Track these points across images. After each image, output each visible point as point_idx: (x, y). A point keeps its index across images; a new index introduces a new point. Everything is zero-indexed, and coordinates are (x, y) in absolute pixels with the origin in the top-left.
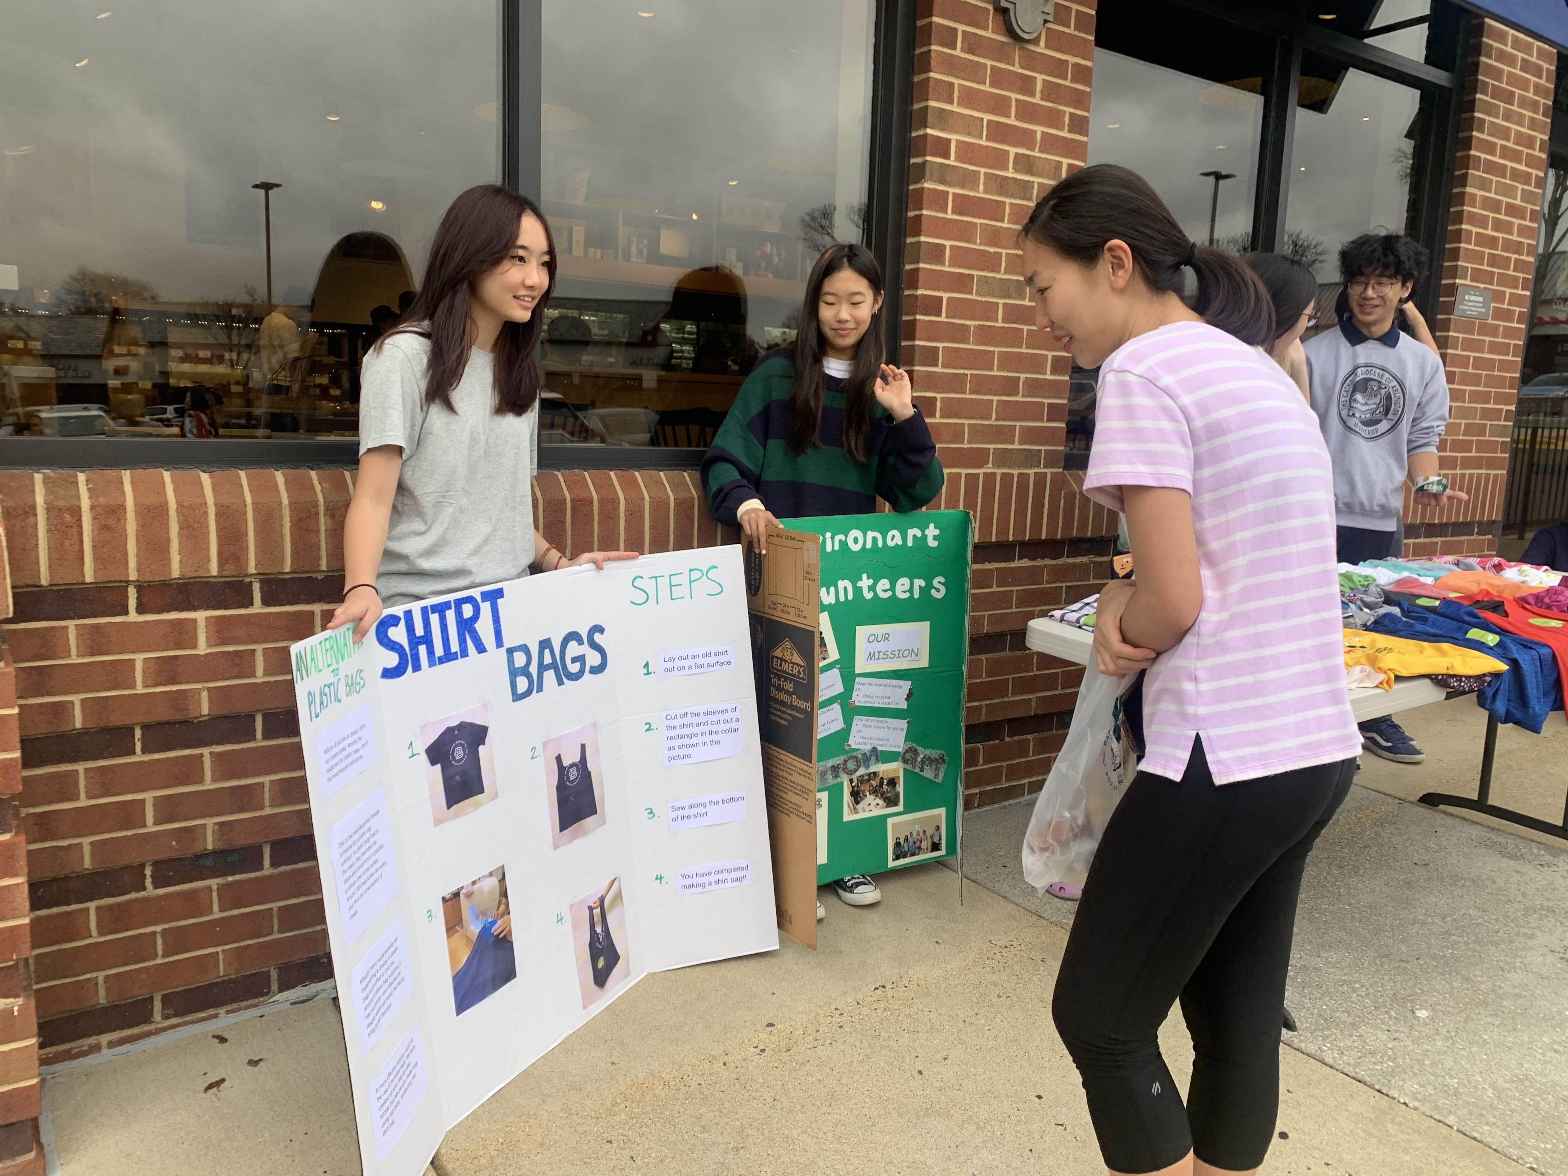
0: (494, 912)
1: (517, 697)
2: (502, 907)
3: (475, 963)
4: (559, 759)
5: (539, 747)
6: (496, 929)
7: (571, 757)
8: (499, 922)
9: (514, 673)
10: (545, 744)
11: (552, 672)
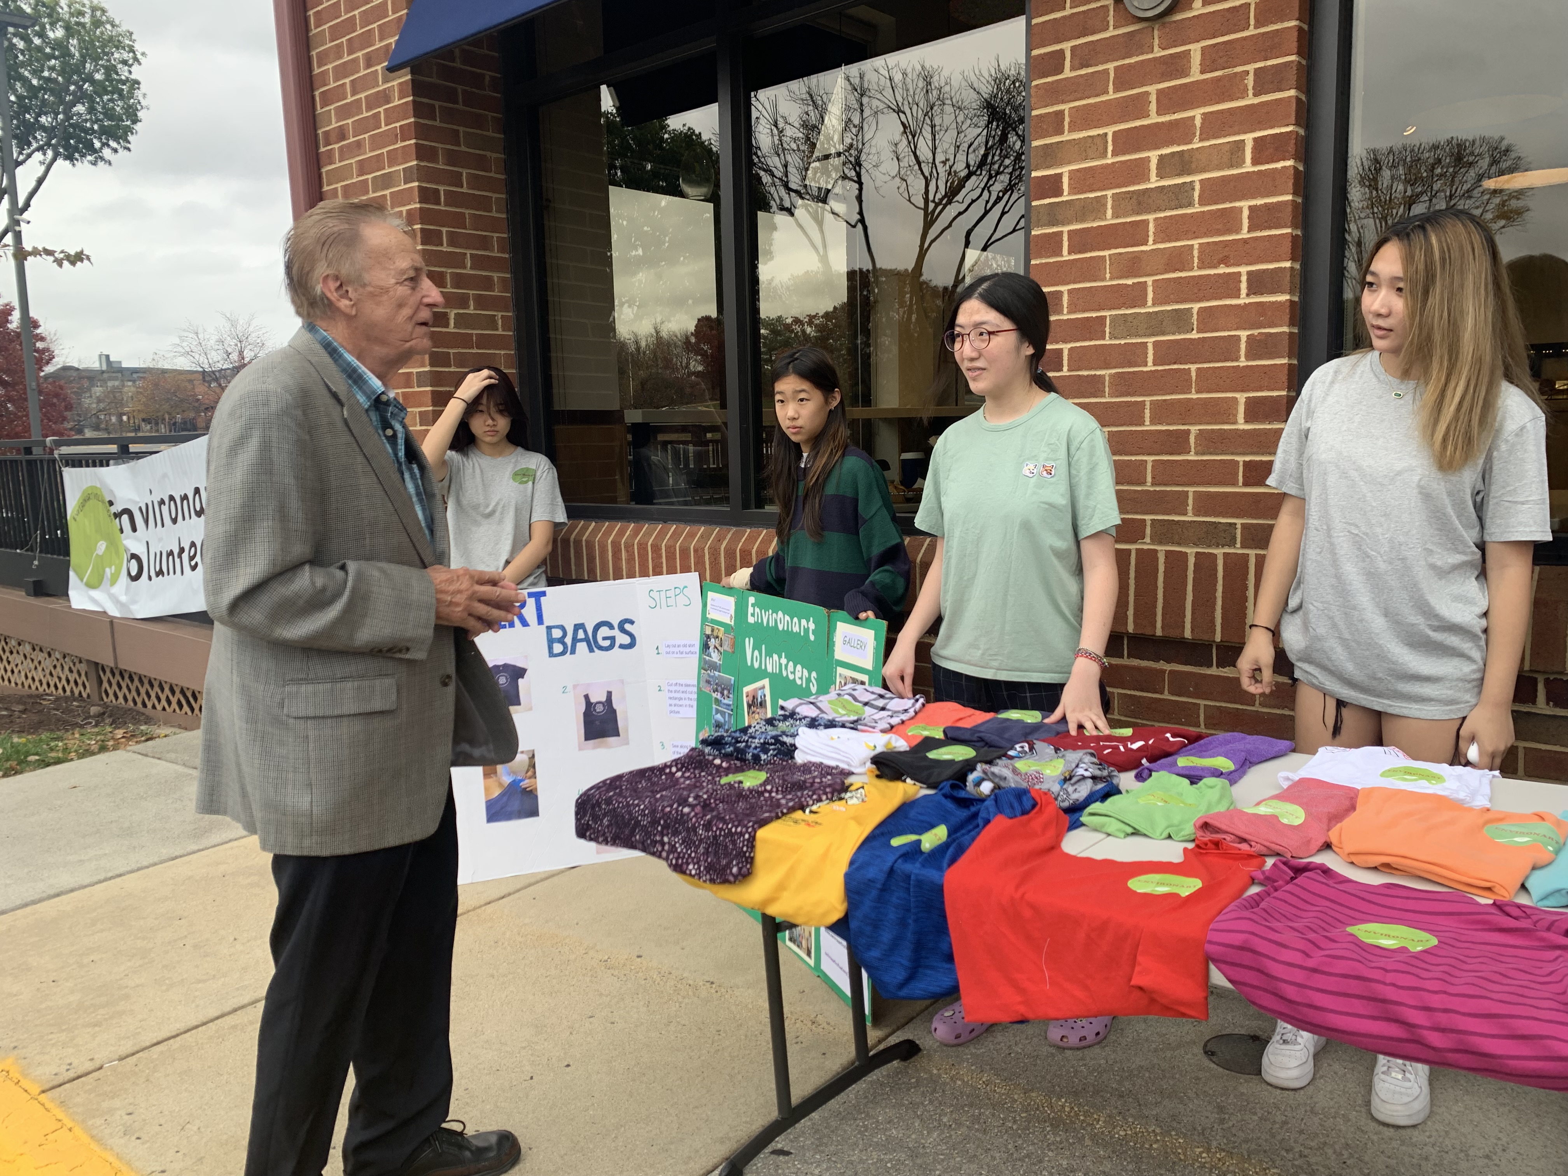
0: (523, 774)
1: (552, 654)
2: (530, 773)
3: (505, 799)
4: (587, 697)
5: (570, 688)
6: (524, 784)
7: (598, 696)
8: (527, 781)
9: (551, 641)
10: (575, 687)
11: (584, 644)
